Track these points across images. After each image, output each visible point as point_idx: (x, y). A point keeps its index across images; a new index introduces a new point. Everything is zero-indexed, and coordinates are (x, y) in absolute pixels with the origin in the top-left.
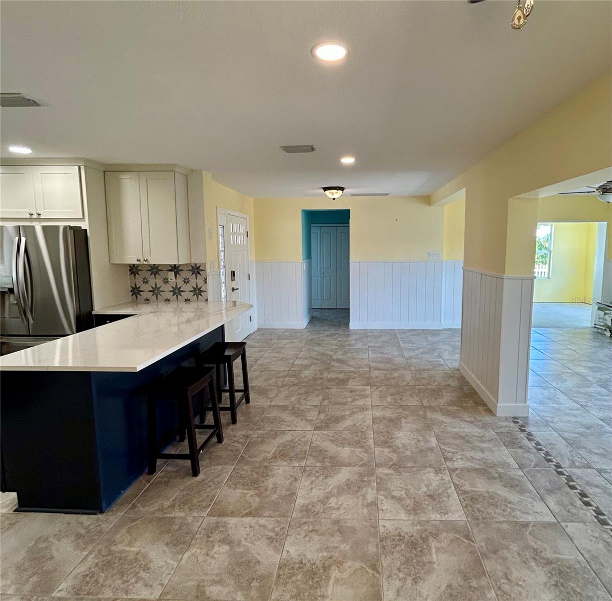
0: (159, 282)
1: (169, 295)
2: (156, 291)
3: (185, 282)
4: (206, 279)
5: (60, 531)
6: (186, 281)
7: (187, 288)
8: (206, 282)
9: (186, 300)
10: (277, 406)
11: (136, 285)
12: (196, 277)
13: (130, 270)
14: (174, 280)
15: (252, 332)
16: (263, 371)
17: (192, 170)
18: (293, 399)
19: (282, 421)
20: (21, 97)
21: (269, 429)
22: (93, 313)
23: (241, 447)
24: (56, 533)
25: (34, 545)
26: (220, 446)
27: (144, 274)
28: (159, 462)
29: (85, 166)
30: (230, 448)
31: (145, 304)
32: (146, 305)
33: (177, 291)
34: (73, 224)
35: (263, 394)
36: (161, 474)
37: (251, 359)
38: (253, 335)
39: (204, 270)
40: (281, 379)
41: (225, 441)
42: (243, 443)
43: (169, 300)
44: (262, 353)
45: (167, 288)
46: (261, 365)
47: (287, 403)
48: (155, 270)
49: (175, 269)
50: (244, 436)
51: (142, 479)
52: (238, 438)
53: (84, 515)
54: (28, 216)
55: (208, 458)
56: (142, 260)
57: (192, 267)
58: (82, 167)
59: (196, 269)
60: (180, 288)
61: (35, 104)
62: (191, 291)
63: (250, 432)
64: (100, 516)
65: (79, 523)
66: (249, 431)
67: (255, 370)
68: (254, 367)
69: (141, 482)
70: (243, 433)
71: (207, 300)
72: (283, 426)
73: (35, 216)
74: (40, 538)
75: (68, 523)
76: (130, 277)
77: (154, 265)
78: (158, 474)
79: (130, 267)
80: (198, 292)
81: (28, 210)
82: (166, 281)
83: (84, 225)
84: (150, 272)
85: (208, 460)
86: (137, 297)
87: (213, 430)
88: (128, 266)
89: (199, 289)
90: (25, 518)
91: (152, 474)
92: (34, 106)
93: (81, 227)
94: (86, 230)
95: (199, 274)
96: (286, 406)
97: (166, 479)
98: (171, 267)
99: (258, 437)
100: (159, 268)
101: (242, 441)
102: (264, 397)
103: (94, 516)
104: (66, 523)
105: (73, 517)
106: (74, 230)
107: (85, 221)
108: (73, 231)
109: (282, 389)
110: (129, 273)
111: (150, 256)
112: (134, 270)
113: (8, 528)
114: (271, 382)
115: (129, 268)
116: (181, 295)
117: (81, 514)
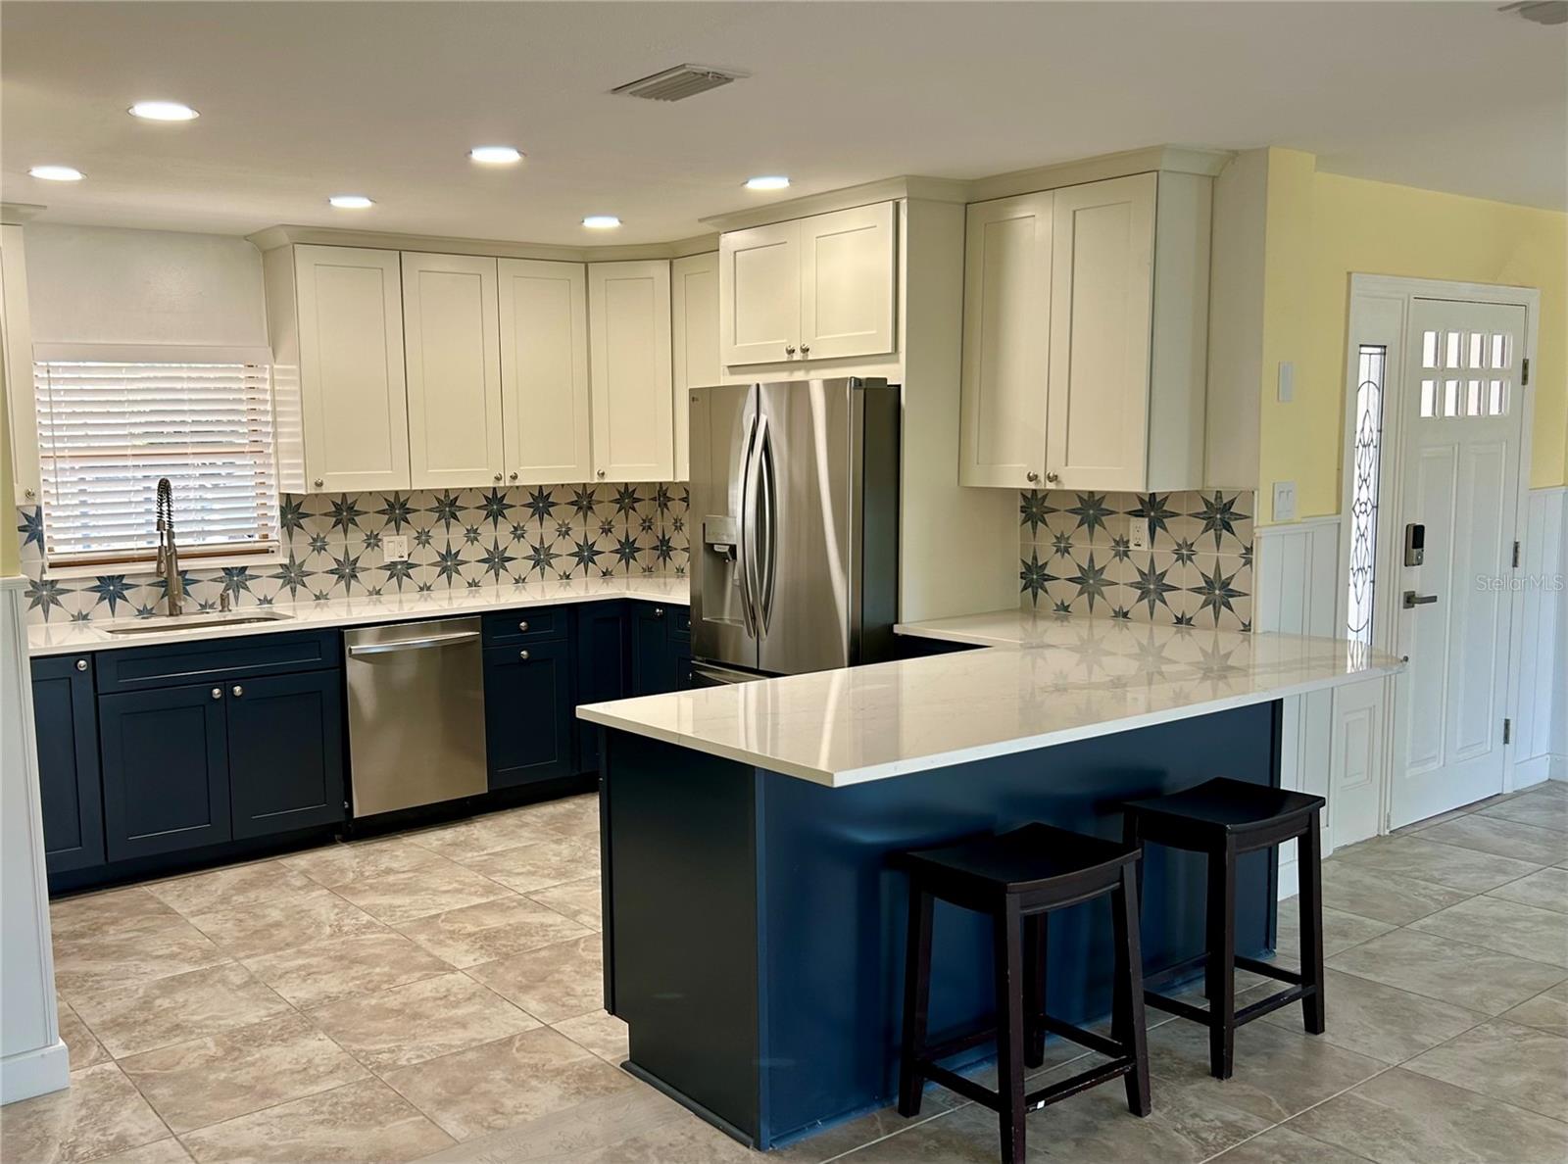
0: (1102, 550)
1: (1128, 597)
2: (1089, 580)
3: (1180, 557)
4: (1249, 550)
5: (671, 1145)
6: (1185, 553)
7: (1185, 577)
8: (1249, 562)
9: (1179, 621)
10: (1425, 1078)
11: (1035, 558)
12: (1218, 538)
13: (1023, 510)
14: (1145, 546)
15: (1508, 790)
16: (1454, 945)
17: (1234, 155)
18: (1512, 1080)
19: (1406, 1137)
20: (688, 72)
21: (1336, 1140)
22: (898, 629)
23: (1195, 1155)
24: (664, 1145)
25: (621, 1147)
26: (1132, 1122)
27: (1062, 523)
28: (934, 1091)
29: (908, 198)
30: (1158, 1140)
31: (1057, 619)
32: (1059, 623)
33: (1153, 586)
34: (863, 372)
35: (1392, 1023)
36: (929, 1126)
37: (1436, 887)
38: (1509, 804)
39: (1246, 517)
40: (1513, 994)
41: (1155, 1116)
42: (1208, 1144)
43: (1125, 615)
44: (1500, 879)
45: (1123, 573)
46: (1460, 918)
47: (1477, 1083)
48: (1092, 508)
49: (1153, 509)
50: (1228, 1125)
51: (879, 1115)
52: (1202, 1123)
53: (725, 1136)
54: (785, 357)
55: (1074, 1140)
56: (1042, 477)
57: (1207, 502)
58: (904, 203)
59: (1218, 510)
60: (1163, 574)
61: (720, 79)
62: (1198, 590)
63: (1255, 1122)
64: (752, 1153)
65: (709, 1146)
66: (1255, 1118)
67: (1424, 931)
68: (1428, 921)
69: (873, 1124)
70: (1232, 1117)
71: (1247, 628)
72: (1396, 1153)
73: (798, 356)
74: (635, 1140)
75: (692, 1138)
76: (1021, 530)
77: (1092, 493)
78: (922, 1123)
79: (1024, 497)
80: (1220, 592)
81: (785, 341)
82: (1122, 548)
83: (894, 373)
84: (1079, 518)
85: (1073, 1145)
86: (1035, 596)
87: (1112, 1060)
88: (1020, 496)
89: (1225, 585)
90: (632, 1089)
91: (907, 1117)
92: (721, 84)
93: (885, 380)
94: (899, 386)
95: (1229, 529)
96: (1463, 1094)
97: (932, 1143)
98: (1142, 501)
99: (1272, 1150)
100: (1103, 506)
101: (1211, 1138)
102: (1391, 1034)
103: (745, 1149)
104: (690, 1134)
105: (707, 1129)
106: (865, 390)
107: (897, 361)
108: (862, 392)
109: (1492, 1031)
110: (1020, 516)
111: (1067, 465)
112: (1034, 506)
113: (599, 1094)
114: (1464, 990)
115: (1020, 502)
116: (1164, 602)
117: (722, 1131)
